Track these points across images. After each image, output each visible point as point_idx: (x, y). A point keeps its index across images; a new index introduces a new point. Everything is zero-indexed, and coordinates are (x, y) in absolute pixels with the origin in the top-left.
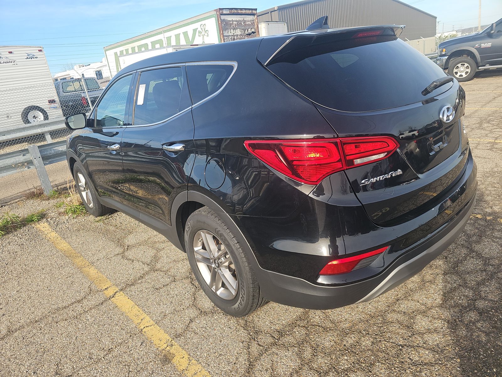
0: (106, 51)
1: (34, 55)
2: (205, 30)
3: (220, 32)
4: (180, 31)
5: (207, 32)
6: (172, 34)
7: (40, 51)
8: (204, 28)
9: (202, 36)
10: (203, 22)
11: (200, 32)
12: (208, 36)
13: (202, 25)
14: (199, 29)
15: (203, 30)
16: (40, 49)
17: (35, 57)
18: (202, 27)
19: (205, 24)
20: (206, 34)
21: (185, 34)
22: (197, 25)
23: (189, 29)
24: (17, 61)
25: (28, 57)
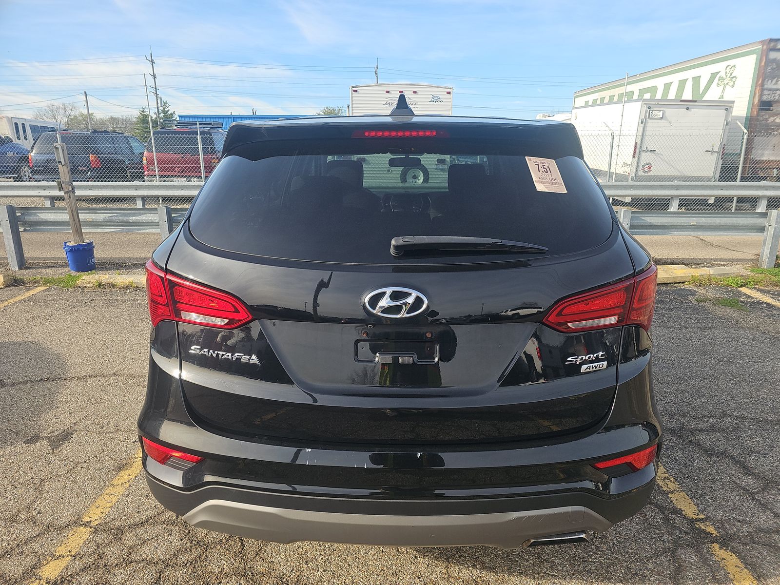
0: (576, 97)
1: (439, 99)
2: (732, 76)
3: (758, 81)
4: (689, 74)
5: (734, 79)
6: (675, 78)
7: (449, 93)
8: (731, 72)
9: (723, 86)
10: (731, 62)
11: (721, 79)
12: (733, 86)
13: (730, 67)
14: (722, 74)
15: (729, 75)
16: (449, 90)
17: (440, 100)
18: (728, 70)
19: (734, 66)
20: (731, 84)
21: (696, 80)
22: (720, 67)
23: (705, 73)
24: (419, 103)
25: (433, 100)
